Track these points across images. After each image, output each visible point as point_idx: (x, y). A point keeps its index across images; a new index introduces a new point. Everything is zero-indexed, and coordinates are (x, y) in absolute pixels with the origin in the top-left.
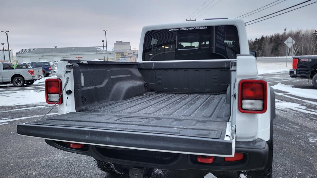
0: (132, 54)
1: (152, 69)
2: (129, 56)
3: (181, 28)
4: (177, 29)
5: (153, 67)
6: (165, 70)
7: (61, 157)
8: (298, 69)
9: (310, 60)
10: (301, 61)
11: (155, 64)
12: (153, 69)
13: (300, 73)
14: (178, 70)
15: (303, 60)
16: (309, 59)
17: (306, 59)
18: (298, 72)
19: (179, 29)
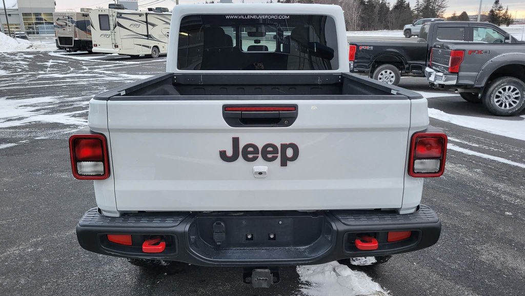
0: (66, 19)
1: (198, 85)
2: (58, 24)
3: (247, 15)
4: (240, 15)
5: (201, 82)
6: (221, 87)
7: (29, 250)
8: (356, 61)
9: (372, 48)
10: (361, 48)
11: (205, 76)
12: (201, 85)
13: (358, 66)
14: (244, 87)
15: (363, 47)
16: (370, 46)
17: (367, 46)
18: (356, 65)
19: (244, 15)
